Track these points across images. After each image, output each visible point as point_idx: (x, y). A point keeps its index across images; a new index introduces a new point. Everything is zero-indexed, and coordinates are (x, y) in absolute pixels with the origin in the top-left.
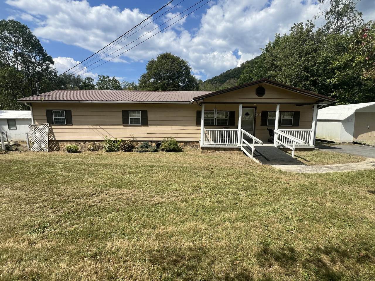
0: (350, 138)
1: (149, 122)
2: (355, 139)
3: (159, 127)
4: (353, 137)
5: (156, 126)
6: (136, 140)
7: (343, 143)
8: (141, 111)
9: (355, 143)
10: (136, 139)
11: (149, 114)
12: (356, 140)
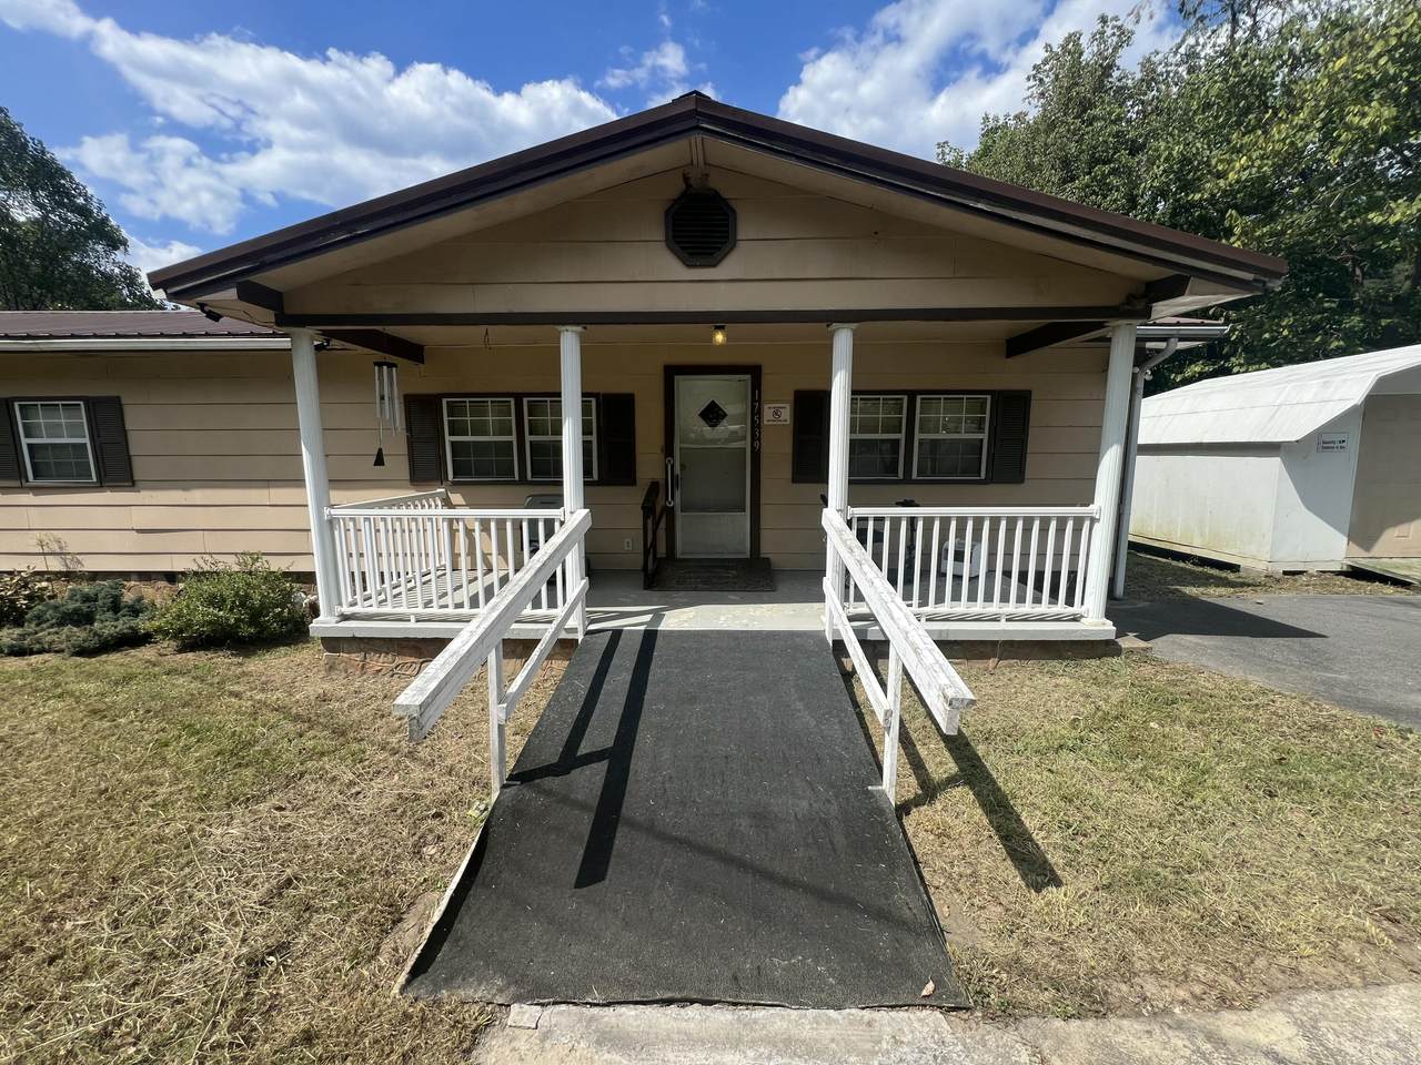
0: (1331, 547)
1: (140, 468)
2: (1357, 551)
3: (198, 496)
4: (1351, 538)
5: (184, 489)
6: (79, 568)
7: (1285, 573)
8: (86, 400)
9: (1356, 573)
10: (79, 562)
11: (135, 418)
12: (1364, 561)
